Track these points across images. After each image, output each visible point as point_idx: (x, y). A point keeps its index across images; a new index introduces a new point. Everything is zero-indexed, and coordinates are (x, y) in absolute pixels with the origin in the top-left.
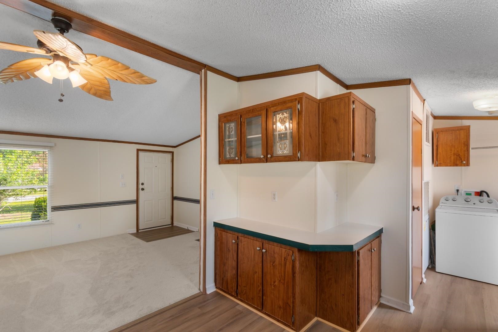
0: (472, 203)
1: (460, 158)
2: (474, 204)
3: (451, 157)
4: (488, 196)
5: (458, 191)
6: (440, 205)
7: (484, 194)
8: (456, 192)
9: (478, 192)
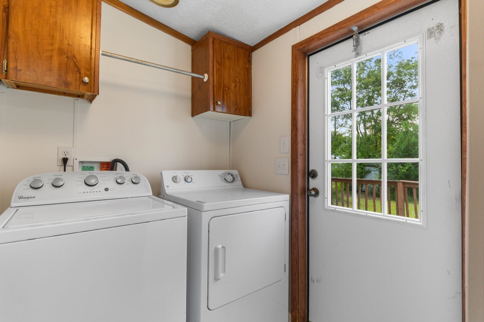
0: (100, 187)
1: (78, 68)
2: (106, 189)
3: (51, 57)
4: (127, 169)
5: (65, 161)
6: (13, 204)
7: (119, 165)
8: (61, 163)
9: (107, 164)
